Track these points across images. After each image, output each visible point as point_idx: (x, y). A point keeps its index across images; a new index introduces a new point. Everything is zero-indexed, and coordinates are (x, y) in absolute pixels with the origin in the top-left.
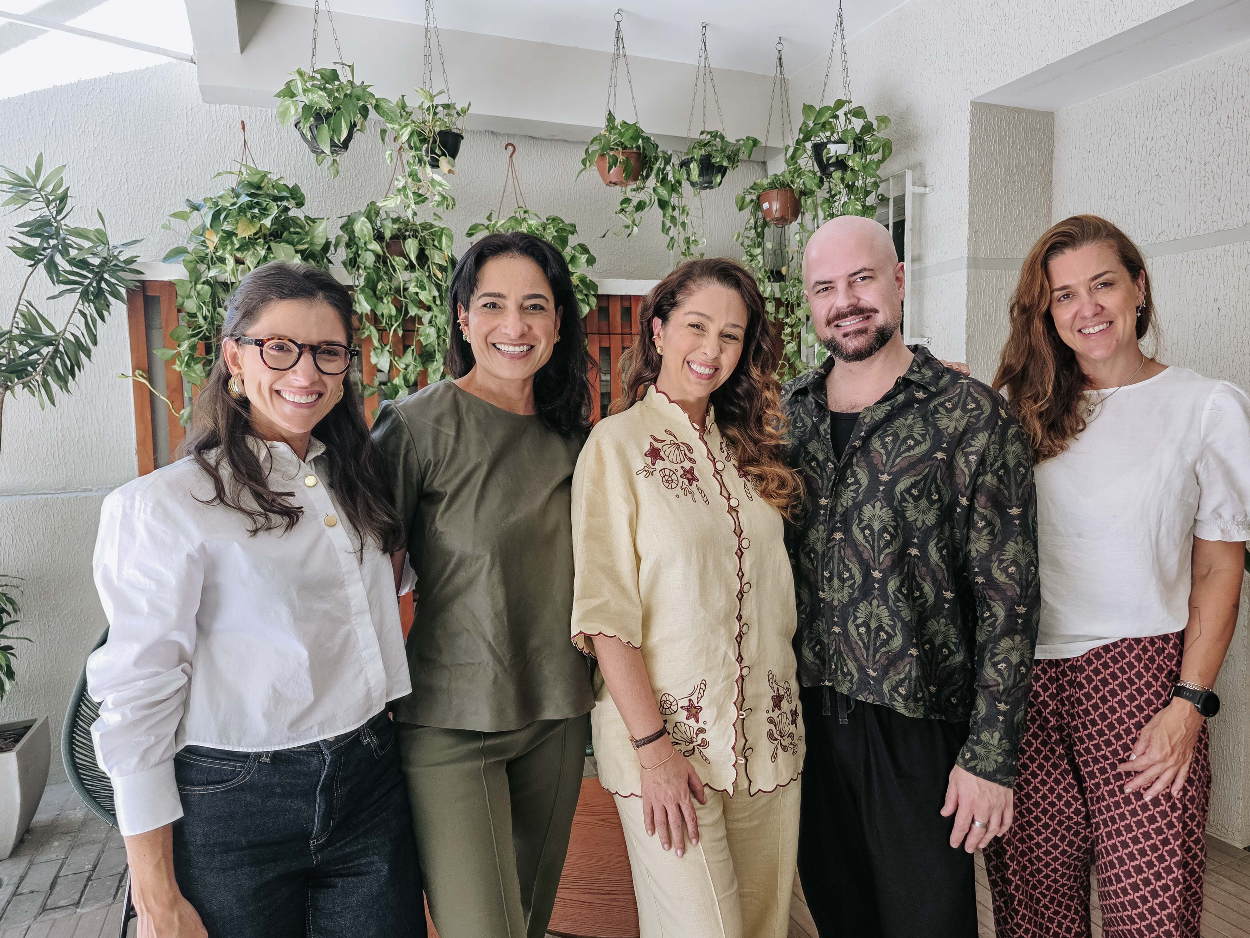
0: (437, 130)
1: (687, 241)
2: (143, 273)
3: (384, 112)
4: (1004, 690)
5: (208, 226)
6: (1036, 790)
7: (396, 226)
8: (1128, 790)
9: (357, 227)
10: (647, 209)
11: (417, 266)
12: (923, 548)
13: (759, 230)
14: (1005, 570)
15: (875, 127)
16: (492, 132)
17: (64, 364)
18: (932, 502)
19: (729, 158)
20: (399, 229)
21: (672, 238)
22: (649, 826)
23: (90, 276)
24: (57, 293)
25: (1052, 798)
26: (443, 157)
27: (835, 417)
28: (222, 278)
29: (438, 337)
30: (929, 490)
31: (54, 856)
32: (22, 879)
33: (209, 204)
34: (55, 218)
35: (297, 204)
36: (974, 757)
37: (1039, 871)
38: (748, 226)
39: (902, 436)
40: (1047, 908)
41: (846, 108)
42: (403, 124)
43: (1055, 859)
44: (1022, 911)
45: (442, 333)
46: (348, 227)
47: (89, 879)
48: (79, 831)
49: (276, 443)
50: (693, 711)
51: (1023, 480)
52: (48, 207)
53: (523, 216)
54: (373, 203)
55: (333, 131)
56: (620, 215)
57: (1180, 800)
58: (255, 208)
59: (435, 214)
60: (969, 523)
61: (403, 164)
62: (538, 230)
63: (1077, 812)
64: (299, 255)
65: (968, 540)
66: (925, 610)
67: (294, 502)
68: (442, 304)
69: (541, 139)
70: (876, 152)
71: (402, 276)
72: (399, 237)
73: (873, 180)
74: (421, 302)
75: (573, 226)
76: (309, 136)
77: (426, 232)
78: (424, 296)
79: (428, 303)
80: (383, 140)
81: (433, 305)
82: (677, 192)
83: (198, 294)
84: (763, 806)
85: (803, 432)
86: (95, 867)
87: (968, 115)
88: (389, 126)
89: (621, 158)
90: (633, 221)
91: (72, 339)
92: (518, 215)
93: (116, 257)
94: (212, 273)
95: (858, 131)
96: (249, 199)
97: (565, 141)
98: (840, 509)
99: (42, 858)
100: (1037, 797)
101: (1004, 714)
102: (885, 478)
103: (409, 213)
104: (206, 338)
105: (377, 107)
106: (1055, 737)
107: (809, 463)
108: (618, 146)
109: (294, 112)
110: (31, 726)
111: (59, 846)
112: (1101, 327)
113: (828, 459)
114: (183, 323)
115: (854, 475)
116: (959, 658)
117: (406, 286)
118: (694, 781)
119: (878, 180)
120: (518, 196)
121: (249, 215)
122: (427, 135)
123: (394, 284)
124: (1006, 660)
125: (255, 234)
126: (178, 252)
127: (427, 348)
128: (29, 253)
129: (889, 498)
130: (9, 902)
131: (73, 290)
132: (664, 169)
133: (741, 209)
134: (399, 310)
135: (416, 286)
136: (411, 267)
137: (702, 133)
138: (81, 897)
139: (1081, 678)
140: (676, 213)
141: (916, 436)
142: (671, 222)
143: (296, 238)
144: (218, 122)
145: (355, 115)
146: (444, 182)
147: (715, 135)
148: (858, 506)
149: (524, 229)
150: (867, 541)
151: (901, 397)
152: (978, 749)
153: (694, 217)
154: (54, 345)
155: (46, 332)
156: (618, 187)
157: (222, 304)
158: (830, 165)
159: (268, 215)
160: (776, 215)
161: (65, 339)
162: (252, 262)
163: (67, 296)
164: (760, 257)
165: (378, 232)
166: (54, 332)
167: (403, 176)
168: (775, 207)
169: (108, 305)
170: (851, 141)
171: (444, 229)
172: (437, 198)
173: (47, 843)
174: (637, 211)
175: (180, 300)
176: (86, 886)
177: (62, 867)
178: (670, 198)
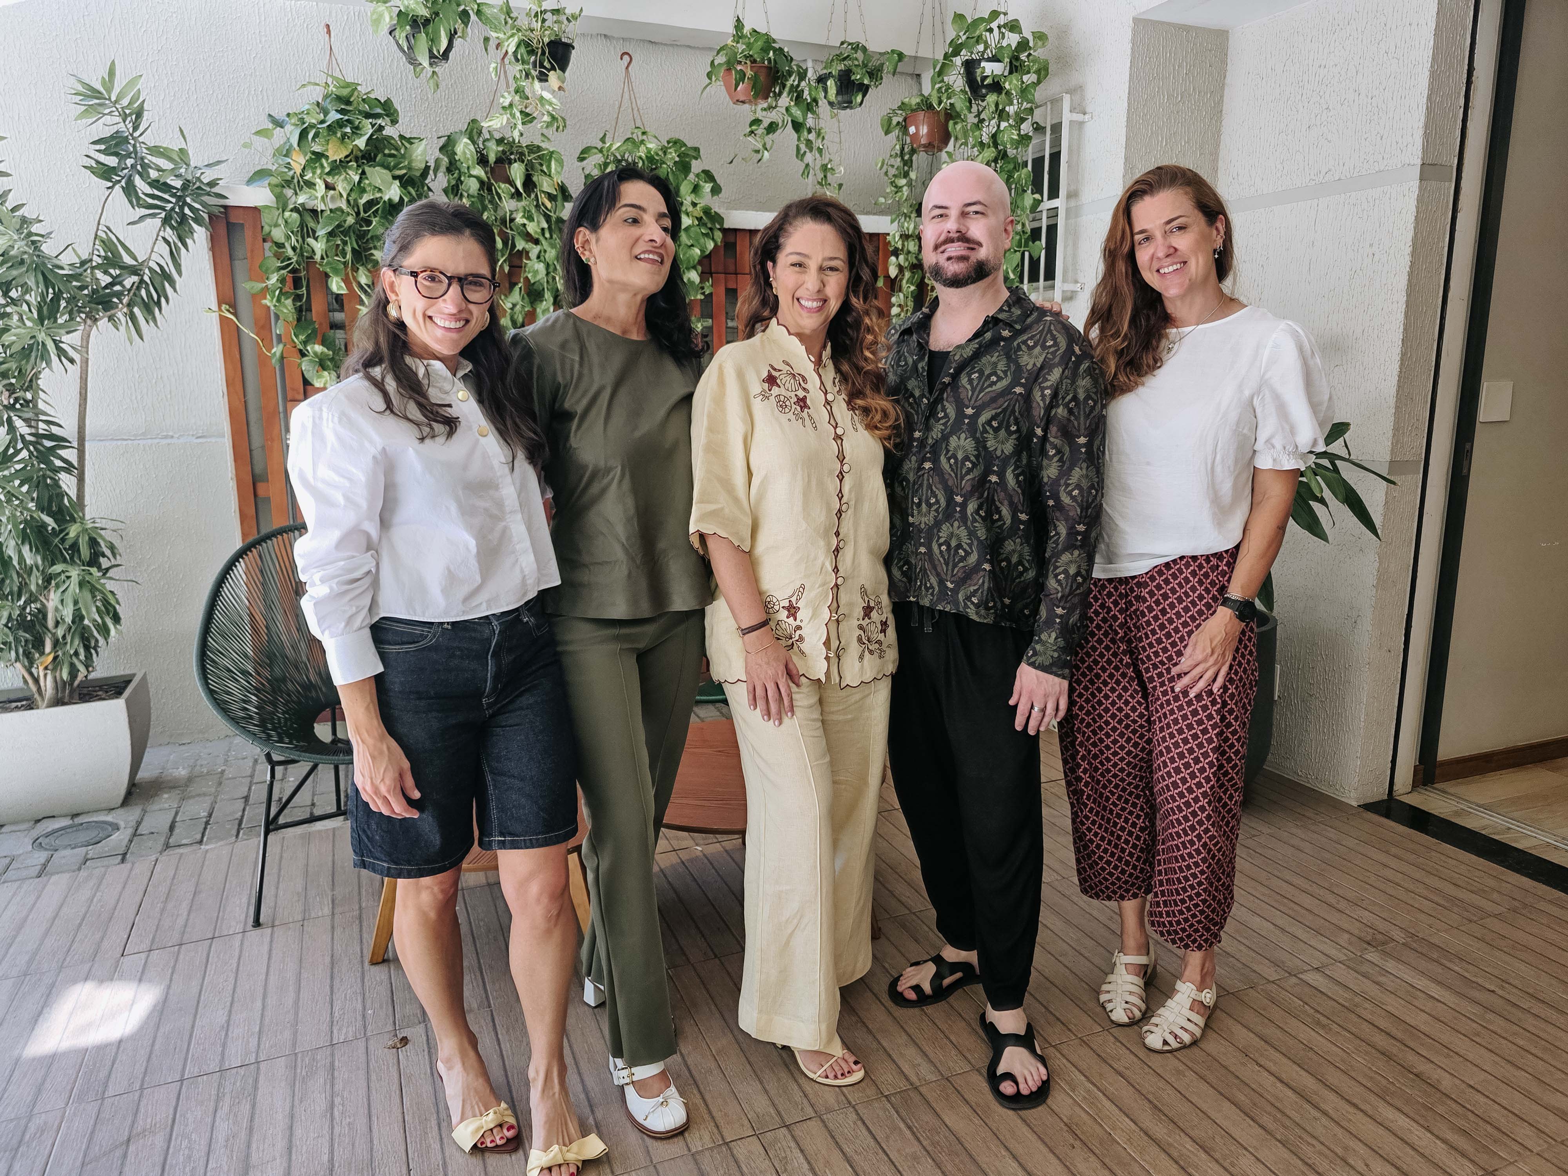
0: (546, 39)
1: (824, 168)
2: (226, 198)
3: (487, 18)
4: (1062, 597)
5: (294, 145)
6: (1107, 697)
7: (500, 149)
8: (1177, 690)
9: (459, 149)
10: (779, 131)
11: (524, 195)
12: (1001, 475)
13: (906, 157)
14: (1069, 493)
15: (1031, 44)
16: (608, 37)
17: (150, 295)
18: (1010, 433)
19: (871, 74)
20: (504, 152)
21: (807, 165)
22: (752, 702)
23: (173, 200)
24: (136, 218)
25: (1120, 704)
26: (552, 72)
27: (933, 354)
28: (310, 205)
29: (548, 274)
30: (1008, 422)
31: (166, 806)
32: (139, 824)
33: (294, 120)
34: (132, 135)
35: (391, 121)
36: (1035, 654)
37: (1108, 771)
38: (893, 153)
39: (986, 373)
40: (1115, 805)
41: (1002, 20)
42: (510, 33)
43: (1122, 759)
44: (1090, 804)
45: (551, 269)
46: (448, 147)
47: (207, 823)
48: (187, 786)
49: (433, 362)
50: (793, 611)
51: (1091, 412)
52: (124, 121)
53: (640, 138)
54: (474, 121)
55: (432, 40)
56: (749, 139)
57: (1221, 696)
58: (346, 126)
59: (543, 136)
60: (1043, 452)
61: (506, 79)
62: (657, 154)
63: (1141, 716)
64: (397, 182)
65: (1040, 467)
66: (1003, 531)
67: (453, 412)
68: (551, 237)
69: (662, 45)
70: (1033, 73)
71: (508, 205)
72: (503, 160)
73: (1029, 105)
74: (528, 234)
75: (697, 150)
76: (405, 45)
77: (533, 156)
78: (532, 228)
79: (536, 236)
80: (486, 49)
81: (541, 238)
82: (814, 113)
83: (286, 222)
84: (856, 702)
85: (905, 371)
86: (210, 815)
87: (1130, 33)
88: (494, 35)
89: (749, 73)
90: (764, 145)
91: (158, 269)
92: (634, 136)
93: (198, 179)
94: (300, 199)
95: (1013, 48)
96: (339, 116)
97: (689, 47)
98: (930, 441)
99: (156, 807)
100: (1107, 703)
101: (1061, 617)
102: (969, 411)
103: (516, 134)
104: (294, 271)
105: (479, 13)
106: (1123, 647)
107: (907, 399)
108: (746, 59)
109: (388, 19)
110: (131, 680)
111: (169, 798)
112: (1176, 267)
113: (923, 396)
114: (268, 254)
115: (944, 410)
116: (1031, 574)
117: (513, 216)
118: (791, 666)
119: (1034, 105)
120: (635, 111)
121: (339, 135)
122: (535, 45)
123: (500, 213)
124: (1065, 572)
125: (347, 157)
126: (260, 175)
127: (535, 287)
128: (105, 173)
129: (972, 430)
130: (131, 841)
131: (153, 216)
132: (798, 86)
133: (887, 132)
135: (523, 216)
136: (517, 195)
137: (842, 44)
138: (203, 837)
139: (1144, 593)
140: (812, 137)
141: (999, 372)
142: (807, 145)
143: (392, 161)
144: (293, 20)
145: (455, 22)
146: (554, 100)
147: (856, 47)
148: (945, 438)
149: (642, 153)
150: (952, 470)
151: (988, 335)
152: (1038, 647)
153: (831, 142)
154: (138, 275)
155: (128, 260)
156: (747, 106)
157: (313, 234)
158: (983, 86)
159: (361, 135)
160: (923, 141)
161: (150, 269)
162: (344, 189)
163: (149, 221)
164: (905, 188)
165: (482, 155)
166: (136, 260)
167: (509, 93)
168: (922, 130)
169: (191, 232)
170: (1007, 60)
171: (552, 153)
172: (546, 118)
173: (156, 795)
174: (768, 133)
175: (267, 229)
176: (205, 829)
177: (177, 813)
178: (805, 119)
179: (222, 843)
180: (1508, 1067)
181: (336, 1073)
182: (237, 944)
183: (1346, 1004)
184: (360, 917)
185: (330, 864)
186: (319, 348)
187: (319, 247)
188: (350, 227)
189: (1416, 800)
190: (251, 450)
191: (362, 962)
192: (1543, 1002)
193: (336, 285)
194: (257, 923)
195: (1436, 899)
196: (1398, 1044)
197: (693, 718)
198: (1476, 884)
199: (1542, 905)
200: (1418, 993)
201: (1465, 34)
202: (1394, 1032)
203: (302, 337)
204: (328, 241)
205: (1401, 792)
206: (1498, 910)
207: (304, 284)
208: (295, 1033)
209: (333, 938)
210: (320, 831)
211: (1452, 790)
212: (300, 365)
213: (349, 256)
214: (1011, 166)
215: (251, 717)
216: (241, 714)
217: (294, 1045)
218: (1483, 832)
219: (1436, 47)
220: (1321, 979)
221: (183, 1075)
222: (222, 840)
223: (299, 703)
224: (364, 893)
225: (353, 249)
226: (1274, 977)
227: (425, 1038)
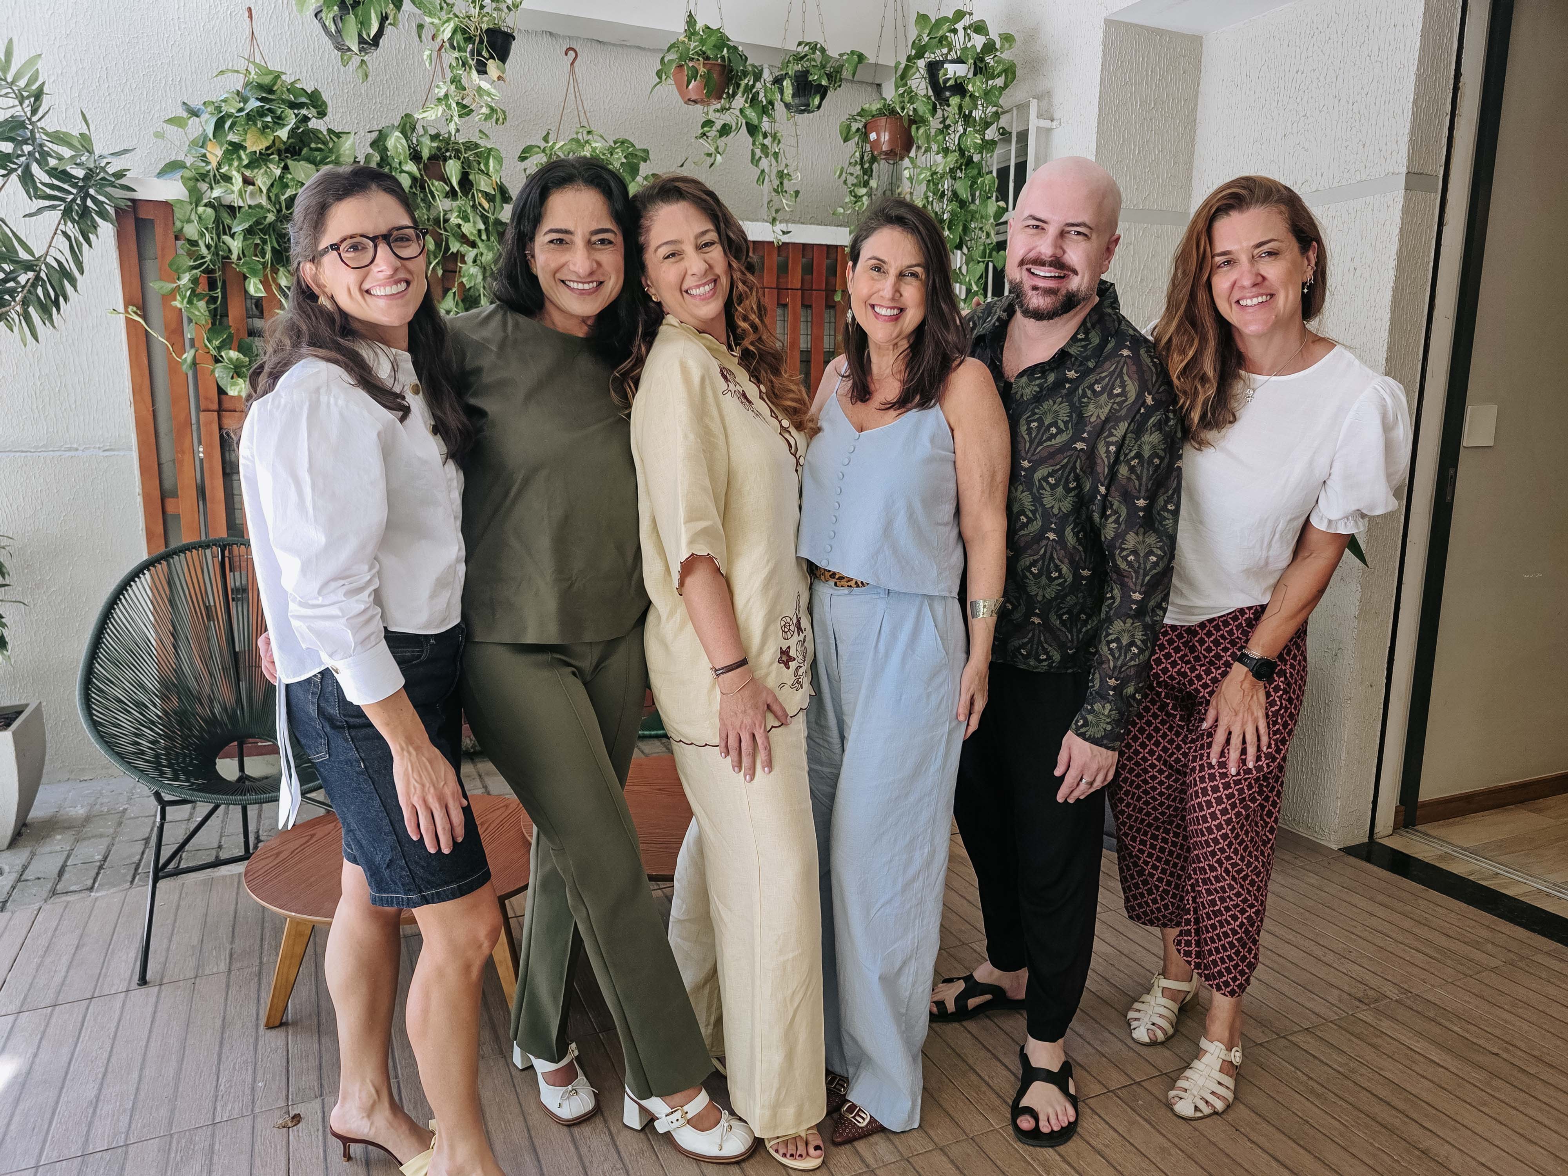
0: (485, 27)
1: (781, 175)
2: (135, 191)
3: (421, 2)
5: (211, 135)
7: (435, 145)
9: (390, 143)
10: (732, 134)
11: (460, 194)
12: (1060, 533)
13: (867, 166)
15: (998, 46)
16: (551, 34)
17: (47, 294)
18: (1068, 491)
19: (829, 76)
20: (439, 149)
21: (763, 171)
23: (74, 191)
24: (33, 210)
26: (491, 61)
28: (228, 199)
29: (484, 279)
30: (1068, 478)
31: (58, 848)
32: (25, 868)
33: (210, 109)
34: (29, 119)
35: (318, 113)
36: (1086, 724)
38: (853, 161)
39: (1046, 424)
41: (966, 21)
42: (445, 18)
46: (379, 143)
47: (101, 868)
48: (84, 826)
52: (21, 104)
53: (586, 138)
54: (408, 115)
55: (362, 23)
56: (701, 141)
58: (266, 115)
59: (480, 131)
61: (442, 67)
62: (603, 154)
66: (1064, 588)
68: (489, 239)
69: (610, 44)
70: (999, 75)
71: (442, 204)
72: (439, 157)
73: (994, 109)
74: (464, 236)
75: (646, 151)
76: (333, 29)
77: (470, 153)
78: (468, 229)
79: (472, 238)
80: (420, 37)
81: (478, 240)
82: (769, 116)
83: (200, 218)
86: (105, 859)
87: (1101, 35)
88: (428, 20)
89: (702, 70)
90: (717, 149)
91: (55, 265)
92: (580, 136)
93: (103, 169)
94: (216, 193)
95: (979, 50)
96: (259, 104)
97: (639, 48)
99: (46, 849)
102: (1026, 465)
103: (452, 127)
104: (208, 271)
108: (699, 55)
110: (21, 712)
111: (62, 839)
112: (1260, 299)
114: (180, 252)
117: (447, 216)
119: (1000, 110)
120: (582, 114)
121: (259, 125)
122: (472, 32)
123: (433, 213)
125: (267, 148)
126: (173, 167)
127: (471, 292)
129: (1029, 485)
130: (14, 887)
131: (53, 208)
132: (753, 86)
133: (846, 140)
134: (438, 245)
135: (458, 216)
136: (452, 194)
137: (800, 44)
138: (94, 883)
140: (767, 142)
141: (1060, 423)
142: (762, 151)
143: (318, 156)
144: (216, 6)
145: (387, 6)
146: (493, 91)
147: (814, 47)
149: (587, 153)
151: (1051, 377)
152: (1090, 717)
153: (786, 147)
154: (34, 271)
155: (23, 255)
156: (698, 106)
157: (227, 230)
158: (946, 88)
159: (284, 125)
160: (885, 148)
161: (47, 265)
162: (264, 183)
163: (47, 213)
164: (865, 198)
165: (415, 150)
166: (32, 254)
167: (445, 83)
168: (884, 138)
169: (95, 227)
170: (971, 61)
171: (491, 150)
172: (485, 110)
173: (48, 836)
174: (721, 136)
175: (178, 224)
176: (98, 874)
177: (68, 857)
178: (760, 122)
179: (112, 890)
180: (1522, 1141)
181: (215, 1158)
182: (118, 1004)
183: (1341, 1070)
184: (260, 973)
185: (232, 913)
186: (234, 354)
187: (236, 245)
188: (270, 224)
189: (1397, 843)
190: (159, 465)
191: (257, 1026)
192: (1552, 1066)
193: (254, 287)
194: (143, 981)
195: (1428, 951)
196: (1400, 1115)
197: (636, 754)
198: (1468, 935)
199: (1540, 958)
200: (1417, 1056)
201: (1452, 37)
202: (1395, 1102)
203: (217, 343)
204: (245, 239)
205: (1381, 834)
206: (1494, 963)
207: (219, 285)
208: (172, 1112)
209: (226, 999)
210: (224, 877)
211: (1434, 833)
212: (213, 372)
213: (268, 256)
214: (975, 172)
215: (143, 753)
216: (132, 749)
217: (170, 1124)
218: (1471, 878)
219: (1422, 49)
220: (1312, 1041)
221: (39, 1161)
222: (115, 886)
223: (202, 738)
224: (266, 947)
225: (273, 248)
226: (1262, 1039)
227: (320, 1115)
